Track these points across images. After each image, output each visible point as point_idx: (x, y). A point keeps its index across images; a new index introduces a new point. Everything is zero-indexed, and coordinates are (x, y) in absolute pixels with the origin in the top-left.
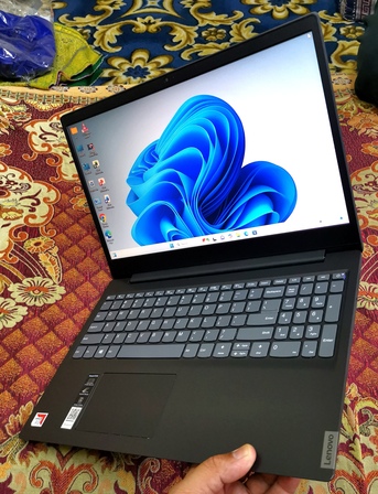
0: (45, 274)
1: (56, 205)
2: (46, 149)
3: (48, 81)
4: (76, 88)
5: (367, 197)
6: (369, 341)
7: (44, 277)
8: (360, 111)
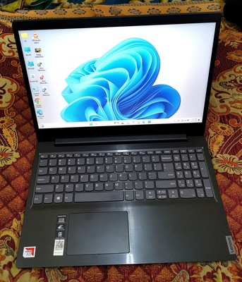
0: (6, 144)
1: (16, 94)
2: (11, 54)
3: (15, 7)
4: (33, 11)
5: (230, 91)
6: (229, 196)
7: (6, 146)
8: (226, 28)
